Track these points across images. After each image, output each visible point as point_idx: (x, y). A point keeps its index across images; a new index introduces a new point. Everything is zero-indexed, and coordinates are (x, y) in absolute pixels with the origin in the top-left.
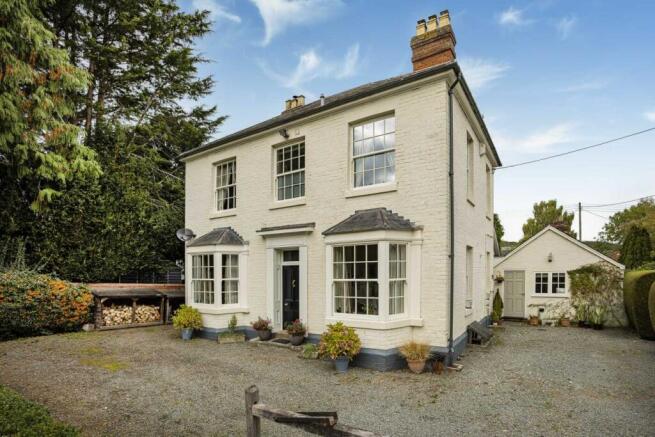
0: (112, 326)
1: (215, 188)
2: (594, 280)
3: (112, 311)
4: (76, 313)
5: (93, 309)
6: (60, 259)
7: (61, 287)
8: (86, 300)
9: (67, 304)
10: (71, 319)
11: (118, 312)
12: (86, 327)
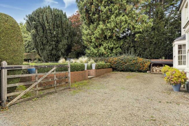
0: (156, 73)
3: (156, 68)
4: (145, 67)
5: (150, 67)
6: (143, 53)
7: (141, 60)
8: (148, 64)
9: (142, 65)
10: (143, 69)
11: (158, 69)
12: (148, 72)
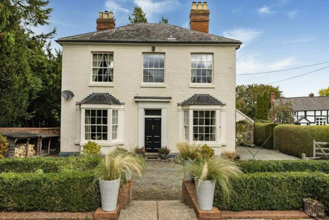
1: (92, 67)
2: (244, 126)
